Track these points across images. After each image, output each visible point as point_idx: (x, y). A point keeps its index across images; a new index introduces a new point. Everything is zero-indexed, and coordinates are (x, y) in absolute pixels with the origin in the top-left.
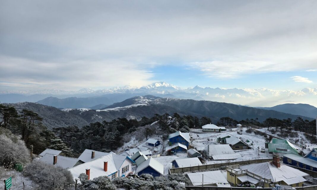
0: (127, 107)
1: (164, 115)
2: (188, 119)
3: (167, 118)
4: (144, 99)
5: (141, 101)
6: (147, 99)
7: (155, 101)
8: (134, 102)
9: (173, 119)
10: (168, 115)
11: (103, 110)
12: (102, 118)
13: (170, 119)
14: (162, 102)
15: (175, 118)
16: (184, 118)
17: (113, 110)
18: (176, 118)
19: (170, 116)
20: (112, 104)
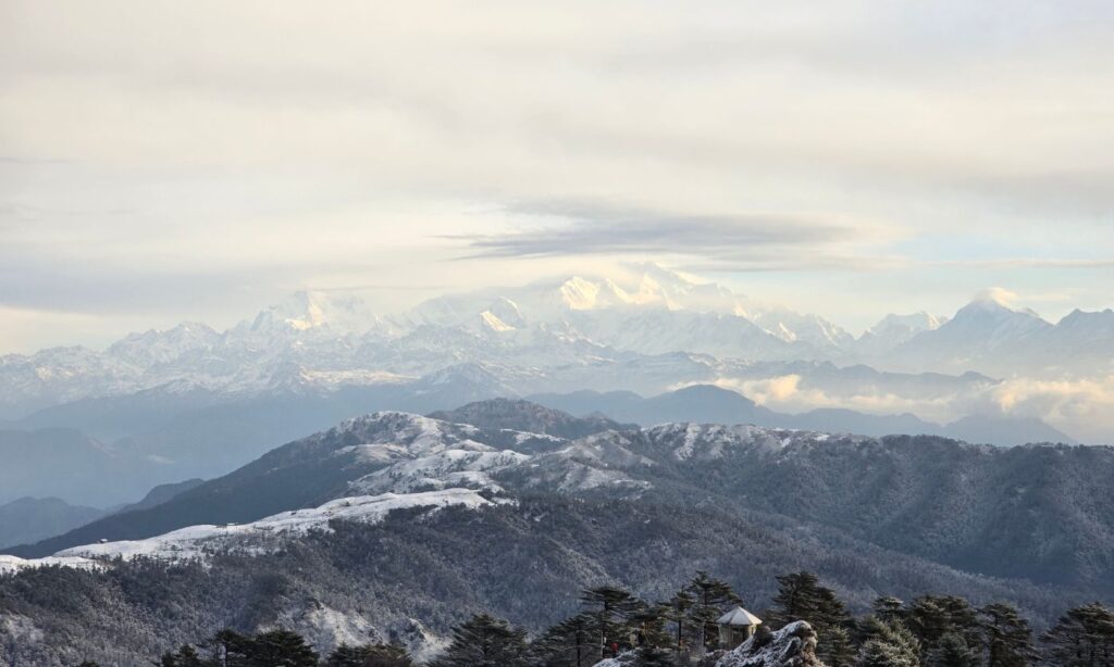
0: (277, 523)
1: (681, 603)
2: (921, 632)
3: (712, 629)
4: (448, 442)
5: (421, 463)
6: (476, 438)
7: (562, 466)
8: (355, 475)
9: (779, 635)
10: (715, 593)
11: (50, 561)
12: (36, 635)
13: (742, 630)
14: (632, 471)
15: (791, 627)
16: (881, 625)
17: (144, 560)
18: (808, 625)
19: (739, 602)
20: (130, 494)
